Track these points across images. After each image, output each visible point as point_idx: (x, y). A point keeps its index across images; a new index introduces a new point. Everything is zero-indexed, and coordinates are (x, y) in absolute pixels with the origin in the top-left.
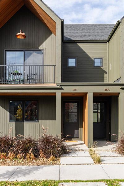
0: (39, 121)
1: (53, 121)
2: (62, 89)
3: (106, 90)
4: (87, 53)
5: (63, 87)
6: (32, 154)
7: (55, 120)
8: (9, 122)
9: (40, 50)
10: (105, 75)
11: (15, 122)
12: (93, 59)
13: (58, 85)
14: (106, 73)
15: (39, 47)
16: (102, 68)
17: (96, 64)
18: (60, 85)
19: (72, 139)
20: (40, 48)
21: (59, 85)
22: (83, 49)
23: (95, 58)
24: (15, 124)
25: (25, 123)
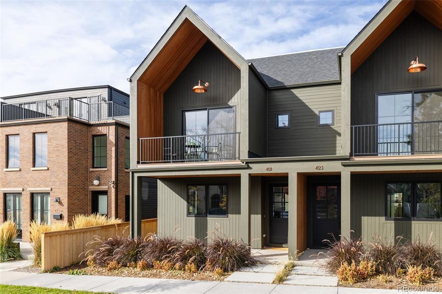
0: (229, 215)
1: (237, 215)
2: (249, 168)
3: (317, 168)
4: (307, 104)
5: (251, 165)
6: (193, 265)
7: (240, 214)
8: (187, 216)
9: (231, 107)
10: (338, 138)
11: (195, 217)
12: (317, 112)
13: (243, 163)
14: (340, 135)
15: (229, 101)
16: (332, 126)
17: (322, 122)
18: (247, 163)
19: (283, 245)
20: (230, 103)
21: (245, 163)
22: (301, 98)
23: (320, 112)
24: (196, 219)
25: (208, 218)
